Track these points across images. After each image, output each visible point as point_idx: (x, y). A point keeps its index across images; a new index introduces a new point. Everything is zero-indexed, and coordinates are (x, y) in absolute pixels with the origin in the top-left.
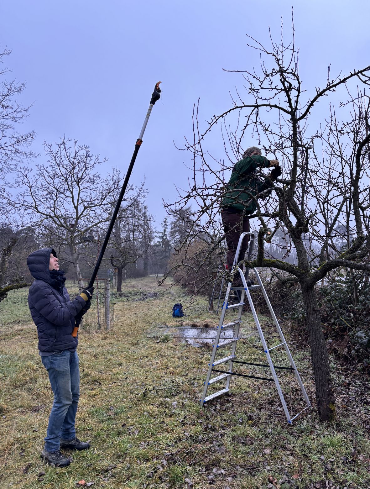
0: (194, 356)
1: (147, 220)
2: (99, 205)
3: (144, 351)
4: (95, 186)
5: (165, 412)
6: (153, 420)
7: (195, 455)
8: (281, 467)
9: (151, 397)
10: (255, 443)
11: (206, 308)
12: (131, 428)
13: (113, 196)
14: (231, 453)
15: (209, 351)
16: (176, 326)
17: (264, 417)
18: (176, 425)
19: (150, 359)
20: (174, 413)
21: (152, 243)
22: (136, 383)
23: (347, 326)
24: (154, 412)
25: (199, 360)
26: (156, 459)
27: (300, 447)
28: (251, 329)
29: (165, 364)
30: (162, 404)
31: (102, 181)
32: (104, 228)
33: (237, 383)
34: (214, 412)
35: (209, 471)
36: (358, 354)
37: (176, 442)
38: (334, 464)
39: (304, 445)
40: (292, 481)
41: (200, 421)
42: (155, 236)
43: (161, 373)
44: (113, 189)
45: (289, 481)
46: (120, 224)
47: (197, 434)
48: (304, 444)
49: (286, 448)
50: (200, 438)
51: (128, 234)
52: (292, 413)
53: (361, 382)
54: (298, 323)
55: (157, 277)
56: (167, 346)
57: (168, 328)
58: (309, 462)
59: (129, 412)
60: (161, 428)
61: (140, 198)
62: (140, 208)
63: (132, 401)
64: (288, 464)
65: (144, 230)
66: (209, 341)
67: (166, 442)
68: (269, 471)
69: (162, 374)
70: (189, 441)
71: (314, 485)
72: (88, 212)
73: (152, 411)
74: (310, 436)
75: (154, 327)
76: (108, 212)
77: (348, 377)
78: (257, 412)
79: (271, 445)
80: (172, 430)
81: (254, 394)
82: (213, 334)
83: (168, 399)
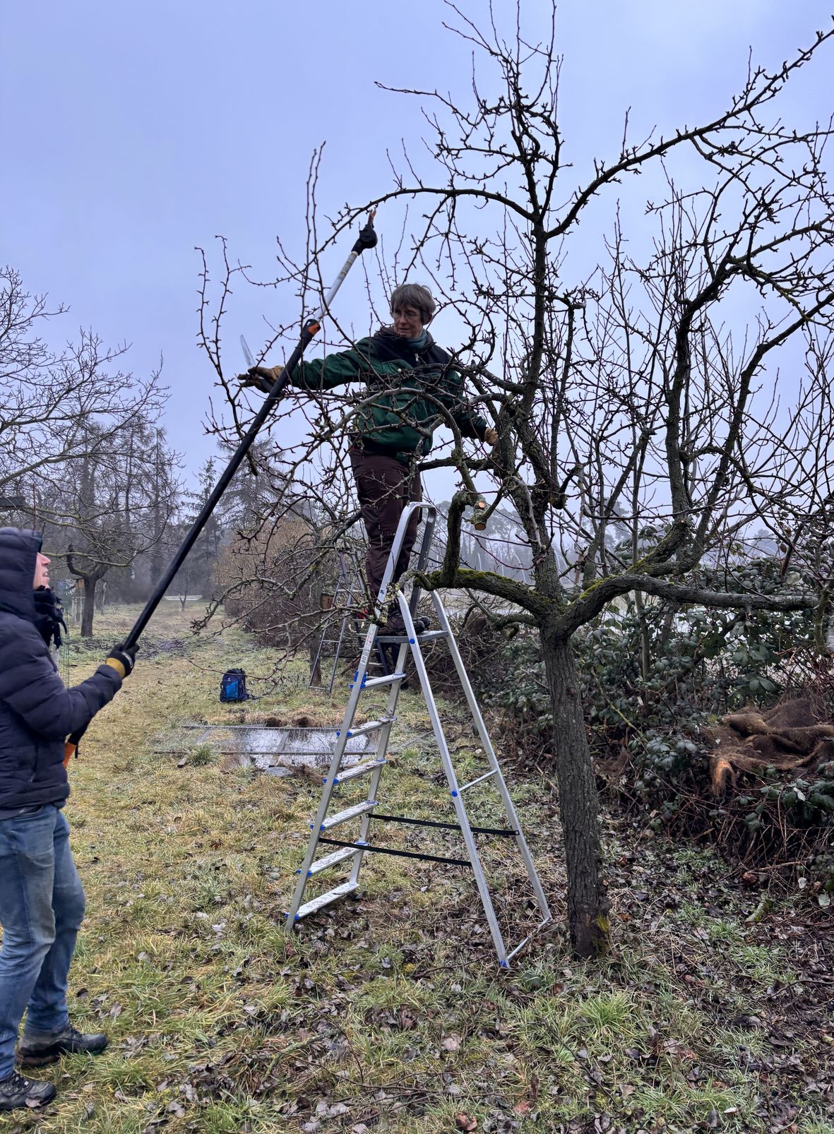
0: (272, 800)
1: (163, 464)
2: (41, 421)
3: (144, 788)
4: (33, 371)
5: (194, 950)
6: (161, 975)
7: (270, 1067)
8: (486, 1084)
9: (160, 909)
10: (420, 1023)
11: (304, 679)
12: (100, 999)
13: (79, 398)
14: (363, 1056)
15: (309, 785)
16: (227, 723)
17: (443, 953)
18: (222, 987)
19: (159, 810)
20: (219, 952)
21: (174, 521)
22: (121, 872)
23: (627, 725)
24: (164, 952)
25: (284, 810)
26: (165, 1083)
27: (531, 1028)
28: (407, 730)
29: (199, 821)
30: (187, 929)
31: (50, 361)
32: (52, 477)
33: (376, 866)
34: (319, 945)
35: (306, 1111)
36: (651, 791)
37: (220, 1034)
38: (611, 1069)
39: (539, 1021)
40: (514, 1124)
41: (285, 970)
42: (183, 503)
43: (186, 844)
44: (78, 381)
45: (507, 1122)
46: (94, 470)
47: (276, 1007)
48: (538, 1019)
49: (498, 1032)
50: (283, 1018)
51: (114, 495)
52: (509, 940)
53: (658, 855)
54: (516, 716)
55: (183, 603)
56: (204, 775)
57: (208, 728)
58: (552, 1065)
59: (97, 955)
60: (183, 997)
61: (148, 407)
62: (146, 433)
63: (107, 924)
64: (503, 1075)
65: (155, 488)
66: (309, 761)
67: (193, 1034)
68: (458, 1099)
69: (192, 847)
70: (257, 1027)
71: (565, 1128)
72: (11, 437)
73: (161, 948)
74: (553, 999)
75: (173, 727)
76: (65, 437)
77: (628, 844)
78: (426, 940)
79: (459, 1027)
80: (212, 1001)
81: (418, 894)
82: (318, 742)
83: (205, 915)
